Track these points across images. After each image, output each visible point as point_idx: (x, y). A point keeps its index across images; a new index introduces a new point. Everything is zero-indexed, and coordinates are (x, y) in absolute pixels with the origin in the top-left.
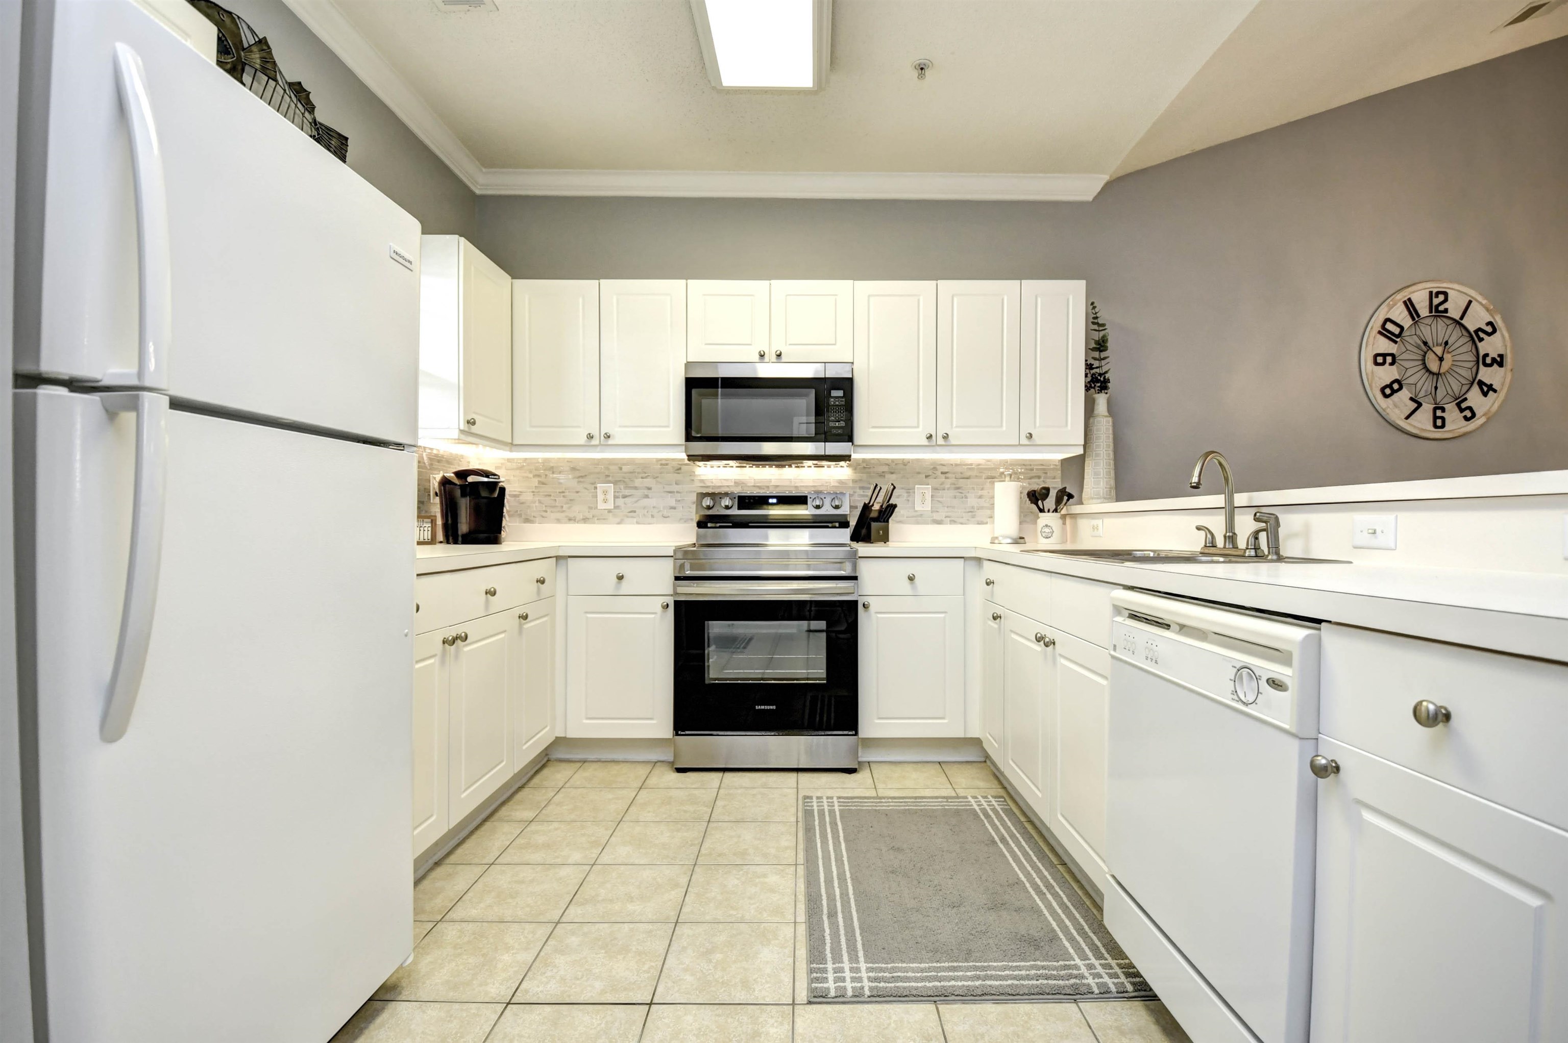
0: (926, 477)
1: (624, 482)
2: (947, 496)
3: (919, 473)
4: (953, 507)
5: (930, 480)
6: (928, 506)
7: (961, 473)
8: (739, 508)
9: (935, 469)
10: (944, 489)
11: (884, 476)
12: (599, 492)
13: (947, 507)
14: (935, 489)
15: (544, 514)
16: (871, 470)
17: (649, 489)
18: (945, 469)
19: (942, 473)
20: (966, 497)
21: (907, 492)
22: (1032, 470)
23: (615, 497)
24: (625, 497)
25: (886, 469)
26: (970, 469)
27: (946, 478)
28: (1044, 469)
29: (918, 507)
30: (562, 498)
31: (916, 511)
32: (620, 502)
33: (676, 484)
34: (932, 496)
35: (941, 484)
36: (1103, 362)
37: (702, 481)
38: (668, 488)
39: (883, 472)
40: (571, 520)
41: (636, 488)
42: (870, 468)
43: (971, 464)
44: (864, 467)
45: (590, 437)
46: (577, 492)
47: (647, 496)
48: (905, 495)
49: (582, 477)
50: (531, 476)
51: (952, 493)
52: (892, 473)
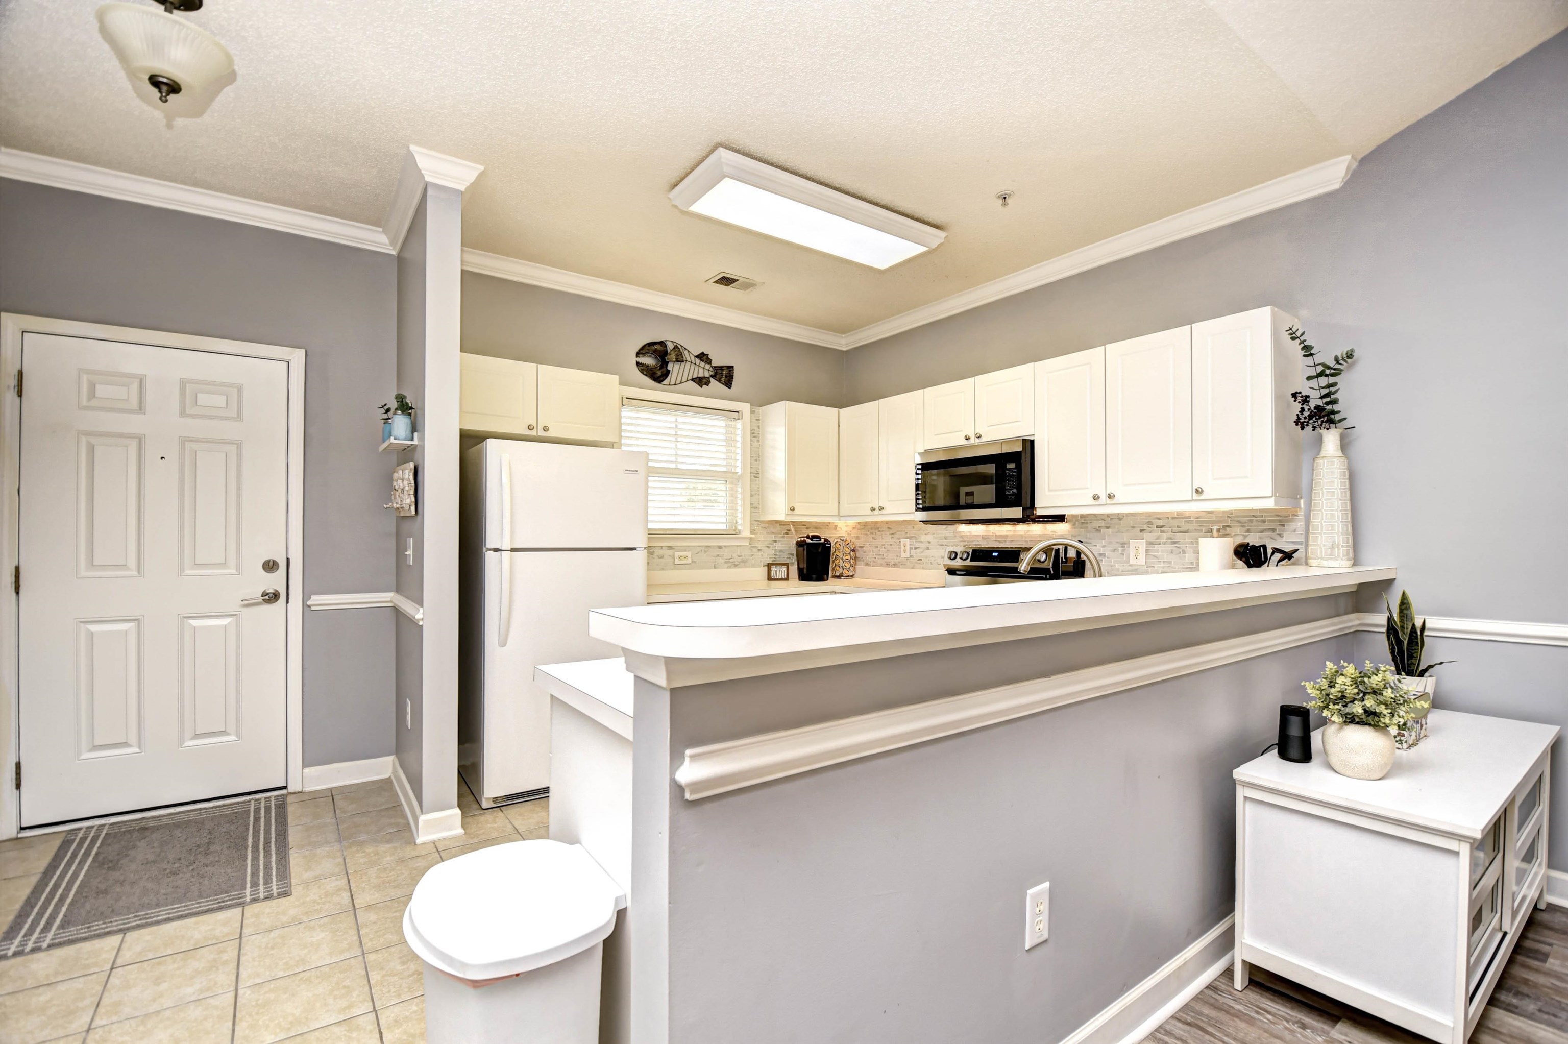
0: (1141, 531)
1: (915, 537)
2: (1162, 551)
3: (1133, 527)
4: (1170, 563)
5: (1145, 535)
6: (1142, 560)
7: (1178, 527)
8: (971, 560)
9: (1150, 523)
10: (1160, 544)
11: (1100, 531)
12: (902, 544)
13: (1164, 562)
14: (1150, 543)
15: (875, 560)
16: (1089, 526)
17: (930, 542)
18: (1161, 523)
19: (1157, 527)
20: (1184, 552)
21: (1122, 547)
22: (1264, 522)
23: (911, 549)
24: (916, 548)
25: (1102, 524)
26: (1188, 522)
27: (1162, 532)
28: (1280, 521)
29: (1132, 561)
30: (883, 549)
31: (1131, 565)
32: (913, 552)
33: (945, 539)
34: (1146, 551)
35: (1157, 539)
36: (1333, 389)
37: (962, 537)
38: (941, 542)
39: (1099, 527)
40: (888, 564)
41: (921, 542)
42: (1087, 523)
43: (1189, 517)
44: (1082, 523)
45: (873, 509)
46: (891, 545)
47: (928, 548)
48: (1120, 549)
49: (893, 534)
50: (869, 533)
51: (1170, 547)
52: (1108, 528)
